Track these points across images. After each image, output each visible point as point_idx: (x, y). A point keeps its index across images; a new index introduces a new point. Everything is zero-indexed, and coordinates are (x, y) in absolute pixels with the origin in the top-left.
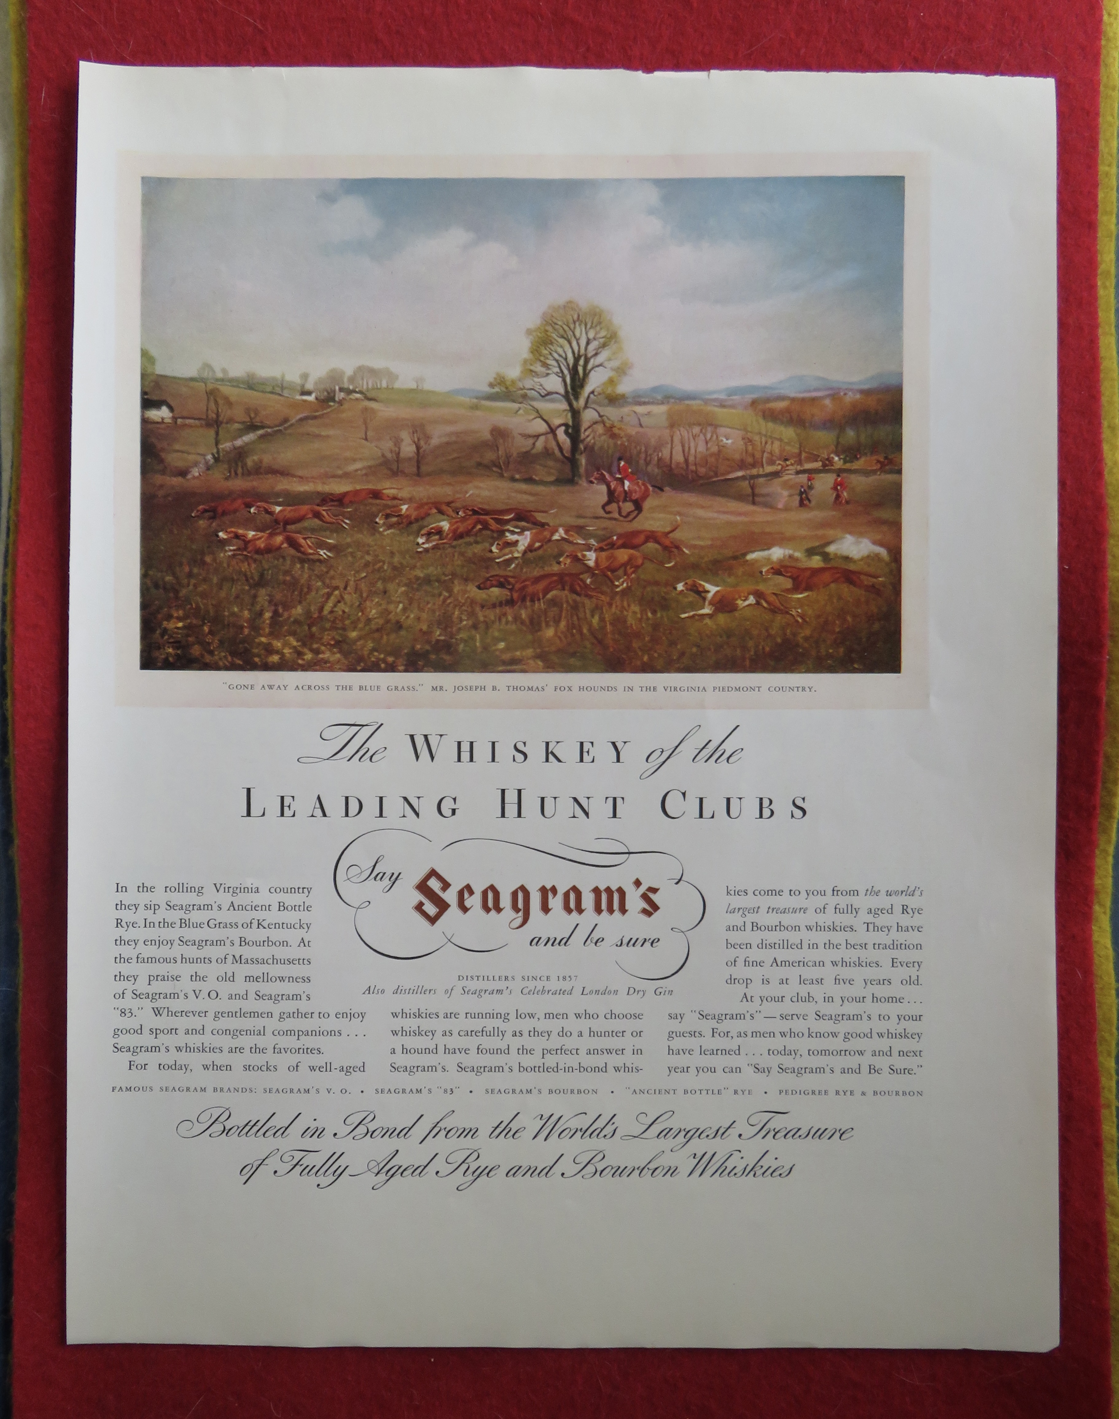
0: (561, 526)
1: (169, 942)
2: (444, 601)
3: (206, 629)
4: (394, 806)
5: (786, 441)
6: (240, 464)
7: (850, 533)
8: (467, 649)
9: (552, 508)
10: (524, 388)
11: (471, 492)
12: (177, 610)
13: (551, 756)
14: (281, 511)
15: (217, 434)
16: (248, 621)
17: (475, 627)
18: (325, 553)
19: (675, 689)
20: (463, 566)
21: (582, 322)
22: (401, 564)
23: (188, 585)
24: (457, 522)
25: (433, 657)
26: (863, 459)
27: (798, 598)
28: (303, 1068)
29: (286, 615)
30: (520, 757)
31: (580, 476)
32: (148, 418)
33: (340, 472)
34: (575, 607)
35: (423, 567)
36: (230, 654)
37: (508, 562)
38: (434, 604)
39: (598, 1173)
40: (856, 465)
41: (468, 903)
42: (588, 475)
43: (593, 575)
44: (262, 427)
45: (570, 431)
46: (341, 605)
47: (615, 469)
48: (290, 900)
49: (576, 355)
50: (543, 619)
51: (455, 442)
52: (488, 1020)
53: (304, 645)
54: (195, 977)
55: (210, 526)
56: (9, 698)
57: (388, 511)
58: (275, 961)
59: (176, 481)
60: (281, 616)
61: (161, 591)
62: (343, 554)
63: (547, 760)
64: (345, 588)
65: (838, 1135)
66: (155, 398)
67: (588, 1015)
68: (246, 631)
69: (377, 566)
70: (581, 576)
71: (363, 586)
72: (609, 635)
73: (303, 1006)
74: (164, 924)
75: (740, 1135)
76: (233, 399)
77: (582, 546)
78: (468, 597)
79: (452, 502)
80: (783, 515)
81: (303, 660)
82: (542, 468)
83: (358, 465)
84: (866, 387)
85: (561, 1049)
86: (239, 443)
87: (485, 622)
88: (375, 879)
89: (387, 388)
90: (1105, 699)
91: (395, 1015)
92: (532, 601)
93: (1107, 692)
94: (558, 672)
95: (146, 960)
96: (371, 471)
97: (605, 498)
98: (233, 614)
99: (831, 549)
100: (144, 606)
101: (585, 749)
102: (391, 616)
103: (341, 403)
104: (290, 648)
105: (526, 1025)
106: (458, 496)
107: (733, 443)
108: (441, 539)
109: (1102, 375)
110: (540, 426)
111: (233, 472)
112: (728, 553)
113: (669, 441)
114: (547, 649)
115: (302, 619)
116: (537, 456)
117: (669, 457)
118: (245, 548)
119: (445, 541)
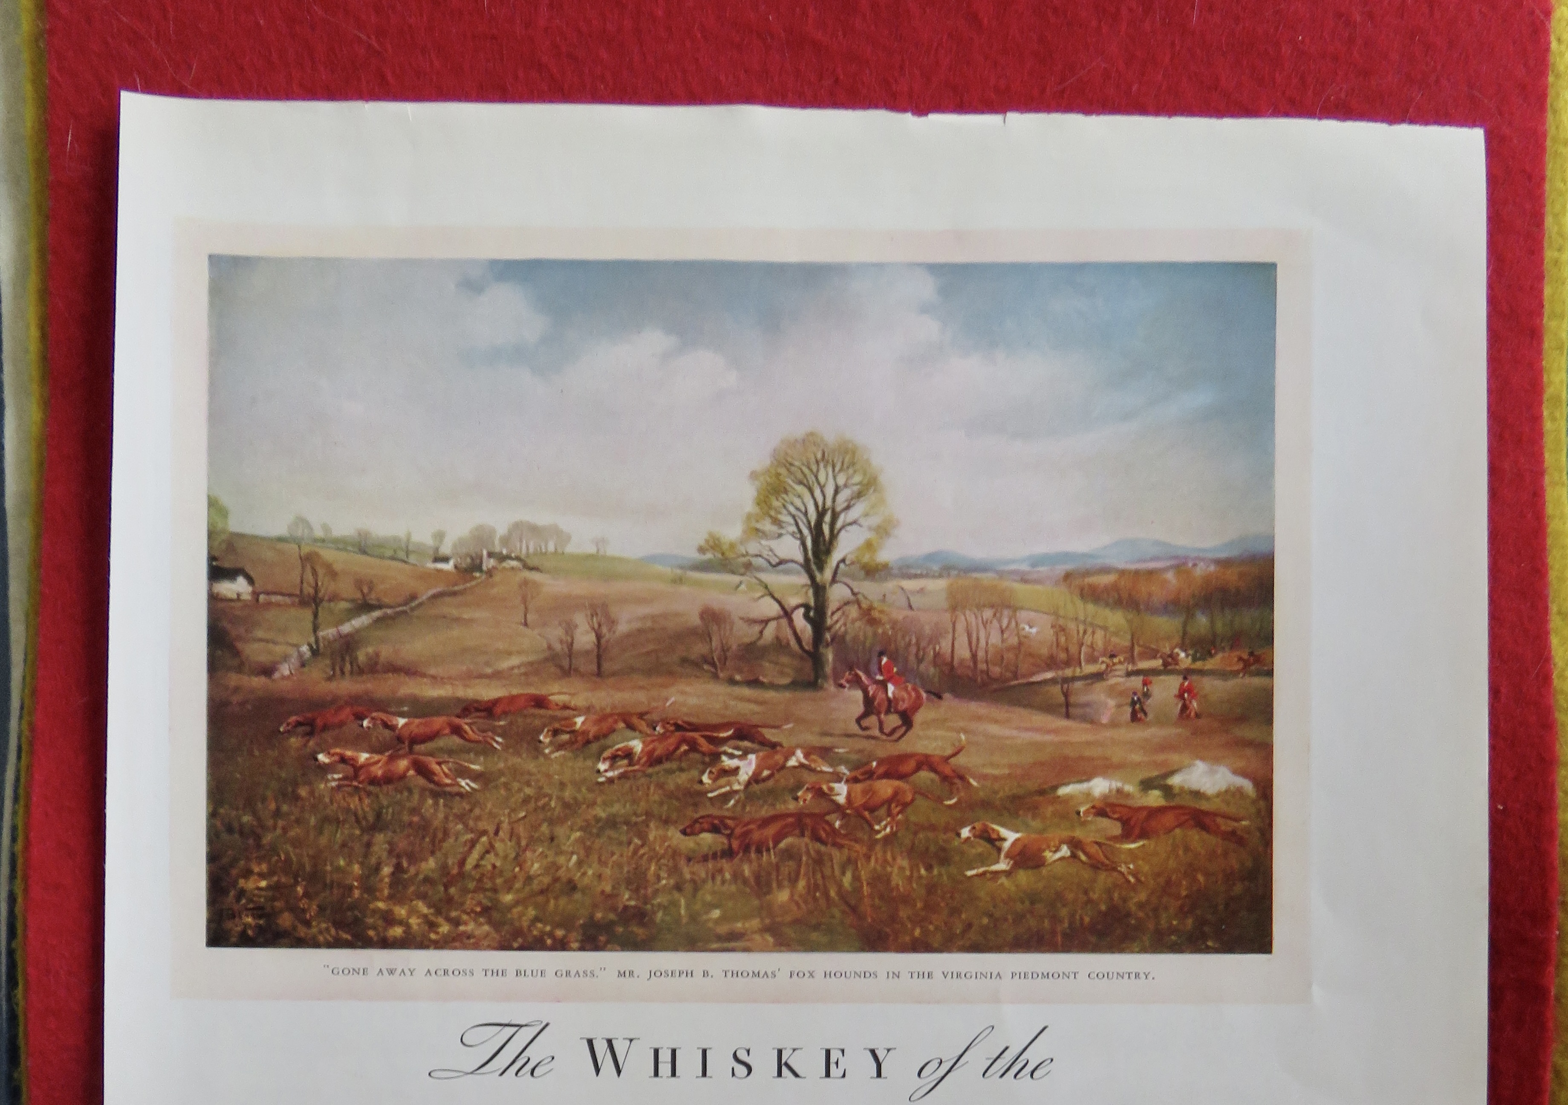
0: (798, 746)
2: (635, 852)
3: (300, 890)
5: (1112, 629)
6: (347, 658)
7: (1202, 759)
8: (668, 918)
9: (787, 721)
10: (747, 554)
11: (673, 699)
12: (259, 864)
13: (784, 1070)
14: (406, 725)
15: (316, 615)
16: (360, 879)
17: (678, 888)
18: (467, 784)
19: (959, 975)
20: (661, 803)
21: (828, 462)
22: (575, 799)
23: (275, 827)
24: (653, 741)
25: (620, 929)
26: (1219, 656)
27: (1130, 850)
29: (412, 870)
30: (741, 1070)
31: (825, 678)
32: (218, 594)
33: (489, 671)
34: (819, 861)
35: (605, 804)
36: (334, 923)
37: (726, 797)
38: (621, 856)
40: (1210, 664)
42: (837, 676)
43: (844, 816)
44: (380, 607)
45: (812, 614)
46: (491, 857)
47: (874, 667)
49: (820, 508)
50: (774, 876)
51: (653, 630)
55: (305, 745)
56: (20, 986)
57: (557, 725)
59: (258, 682)
60: (405, 871)
61: (237, 836)
62: (493, 784)
63: (780, 1074)
64: (496, 833)
66: (227, 565)
68: (357, 893)
69: (541, 803)
70: (828, 818)
71: (521, 830)
72: (866, 900)
76: (337, 567)
77: (828, 777)
78: (669, 846)
79: (646, 713)
80: (1108, 734)
81: (437, 933)
82: (772, 665)
83: (515, 661)
84: (1223, 555)
86: (346, 628)
87: (693, 881)
89: (555, 553)
90: (1553, 992)
92: (759, 851)
93: (1557, 981)
94: (795, 951)
96: (533, 670)
97: (860, 709)
98: (338, 869)
99: (1176, 781)
100: (212, 858)
101: (833, 1059)
102: (561, 873)
103: (490, 573)
104: (418, 918)
106: (654, 704)
107: (1038, 633)
108: (630, 765)
109: (1549, 541)
110: (770, 608)
111: (337, 668)
112: (1032, 785)
113: (951, 630)
114: (778, 919)
115: (435, 876)
116: (765, 650)
117: (950, 650)
118: (356, 777)
119: (636, 767)
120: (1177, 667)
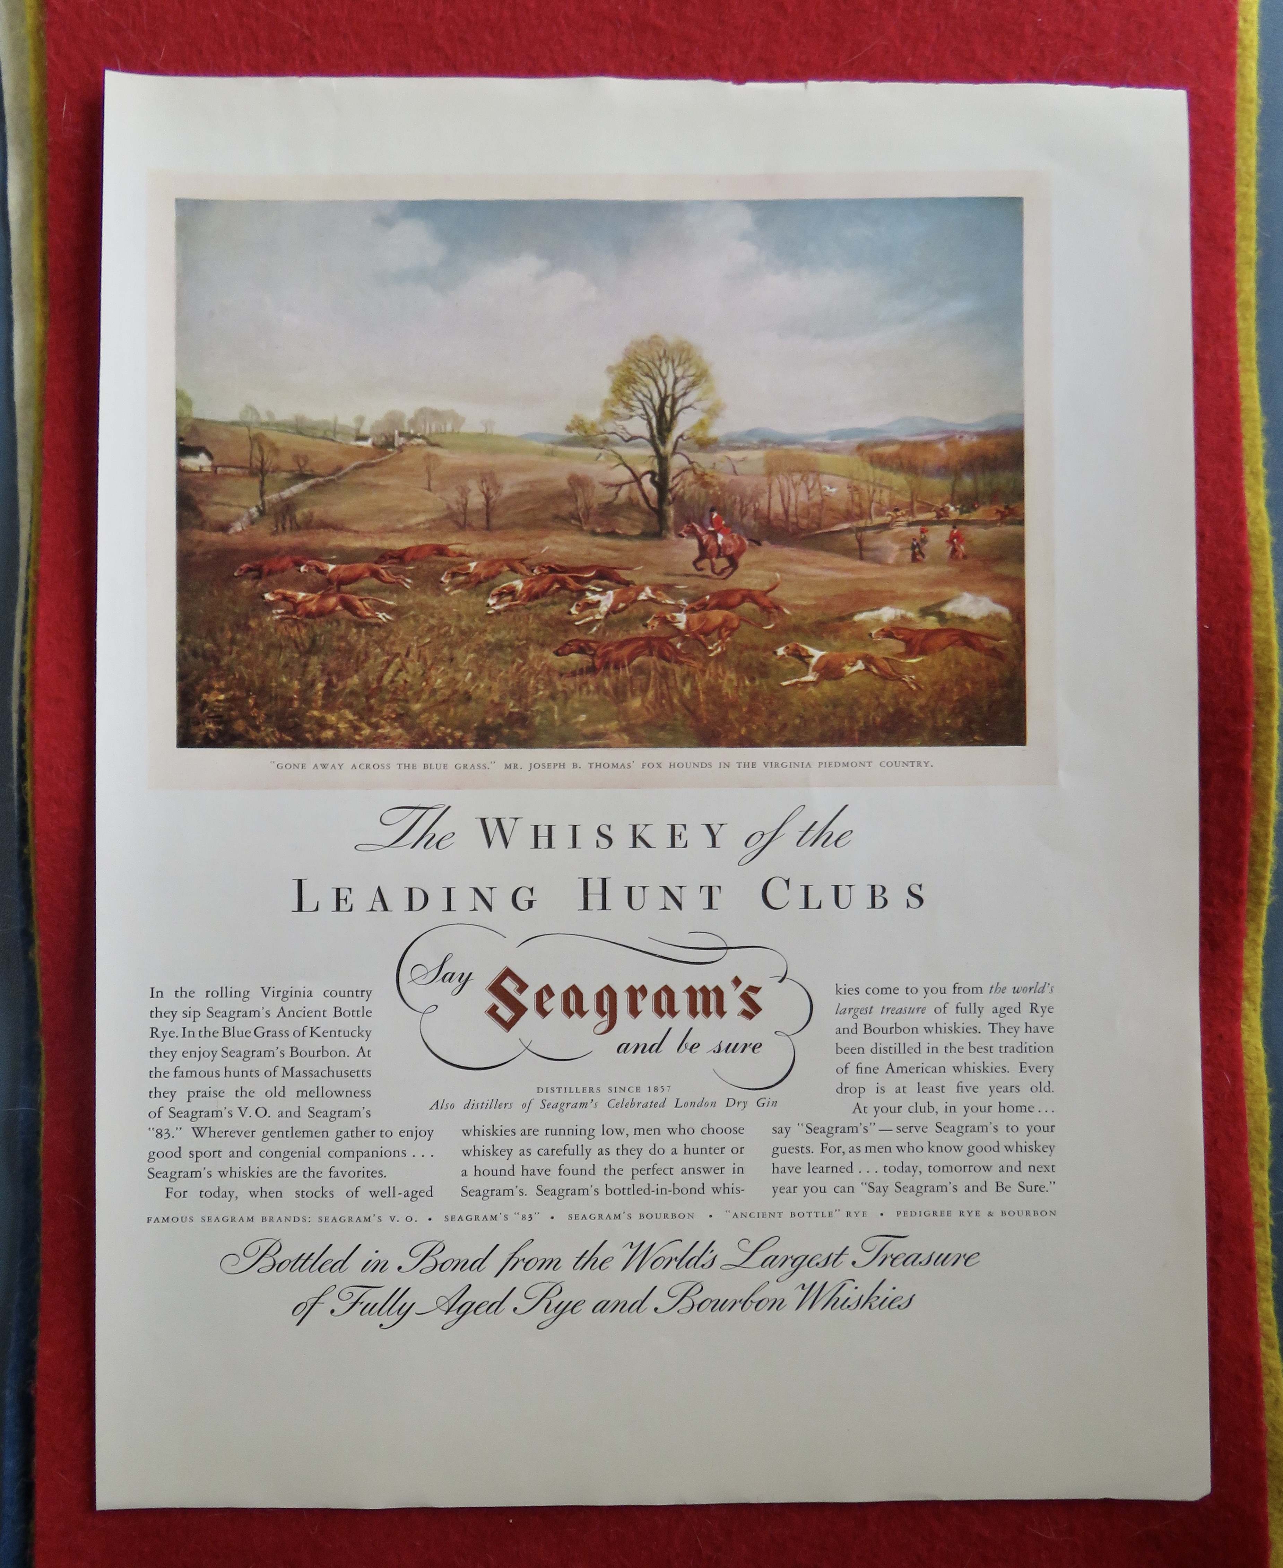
0: (647, 584)
1: (211, 1054)
2: (518, 669)
3: (251, 701)
4: (464, 899)
5: (896, 489)
6: (288, 517)
7: (968, 591)
8: (544, 722)
9: (637, 563)
10: (605, 432)
11: (547, 548)
12: (218, 681)
13: (638, 841)
14: (334, 570)
15: (262, 483)
16: (299, 692)
17: (553, 697)
18: (384, 616)
19: (777, 765)
20: (539, 630)
21: (668, 358)
22: (470, 628)
23: (231, 653)
24: (531, 581)
25: (506, 731)
26: (981, 509)
28: (364, 1193)
29: (341, 685)
30: (604, 842)
31: (668, 529)
32: (184, 467)
33: (400, 526)
34: (664, 675)
35: (494, 631)
36: (279, 730)
37: (590, 625)
38: (507, 672)
39: (696, 1307)
40: (974, 516)
41: (547, 1006)
43: (684, 639)
44: (313, 476)
45: (657, 479)
46: (403, 675)
47: (706, 521)
48: (348, 1004)
49: (663, 396)
50: (628, 688)
51: (529, 492)
52: (571, 1137)
53: (361, 719)
54: (241, 1092)
55: (254, 586)
56: (29, 780)
57: (455, 569)
58: (331, 1073)
59: (216, 537)
60: (335, 686)
61: (200, 659)
62: (405, 616)
63: (635, 845)
64: (407, 655)
65: (962, 1260)
66: (192, 444)
67: (682, 1130)
68: (296, 704)
69: (443, 631)
70: (671, 640)
71: (427, 653)
72: (702, 705)
73: (363, 1124)
74: (206, 1033)
75: (854, 1263)
76: (279, 445)
77: (672, 608)
78: (545, 664)
79: (526, 559)
80: (894, 572)
81: (361, 735)
82: (625, 520)
83: (421, 518)
84: (983, 429)
85: (653, 1169)
86: (286, 494)
87: (564, 692)
88: (443, 980)
89: (452, 432)
90: (1251, 773)
91: (466, 1133)
92: (616, 668)
93: (1253, 765)
94: (645, 747)
95: (185, 1074)
96: (436, 525)
98: (281, 685)
99: (948, 608)
100: (181, 677)
101: (677, 833)
102: (459, 686)
103: (400, 449)
104: (346, 723)
105: (612, 1142)
106: (533, 552)
107: (837, 492)
108: (513, 600)
109: (1243, 416)
110: (623, 474)
111: (280, 526)
112: (834, 613)
113: (767, 491)
114: (633, 722)
115: (359, 689)
116: (620, 507)
117: (767, 507)
118: (294, 612)
119: (518, 602)
120: (948, 518)
